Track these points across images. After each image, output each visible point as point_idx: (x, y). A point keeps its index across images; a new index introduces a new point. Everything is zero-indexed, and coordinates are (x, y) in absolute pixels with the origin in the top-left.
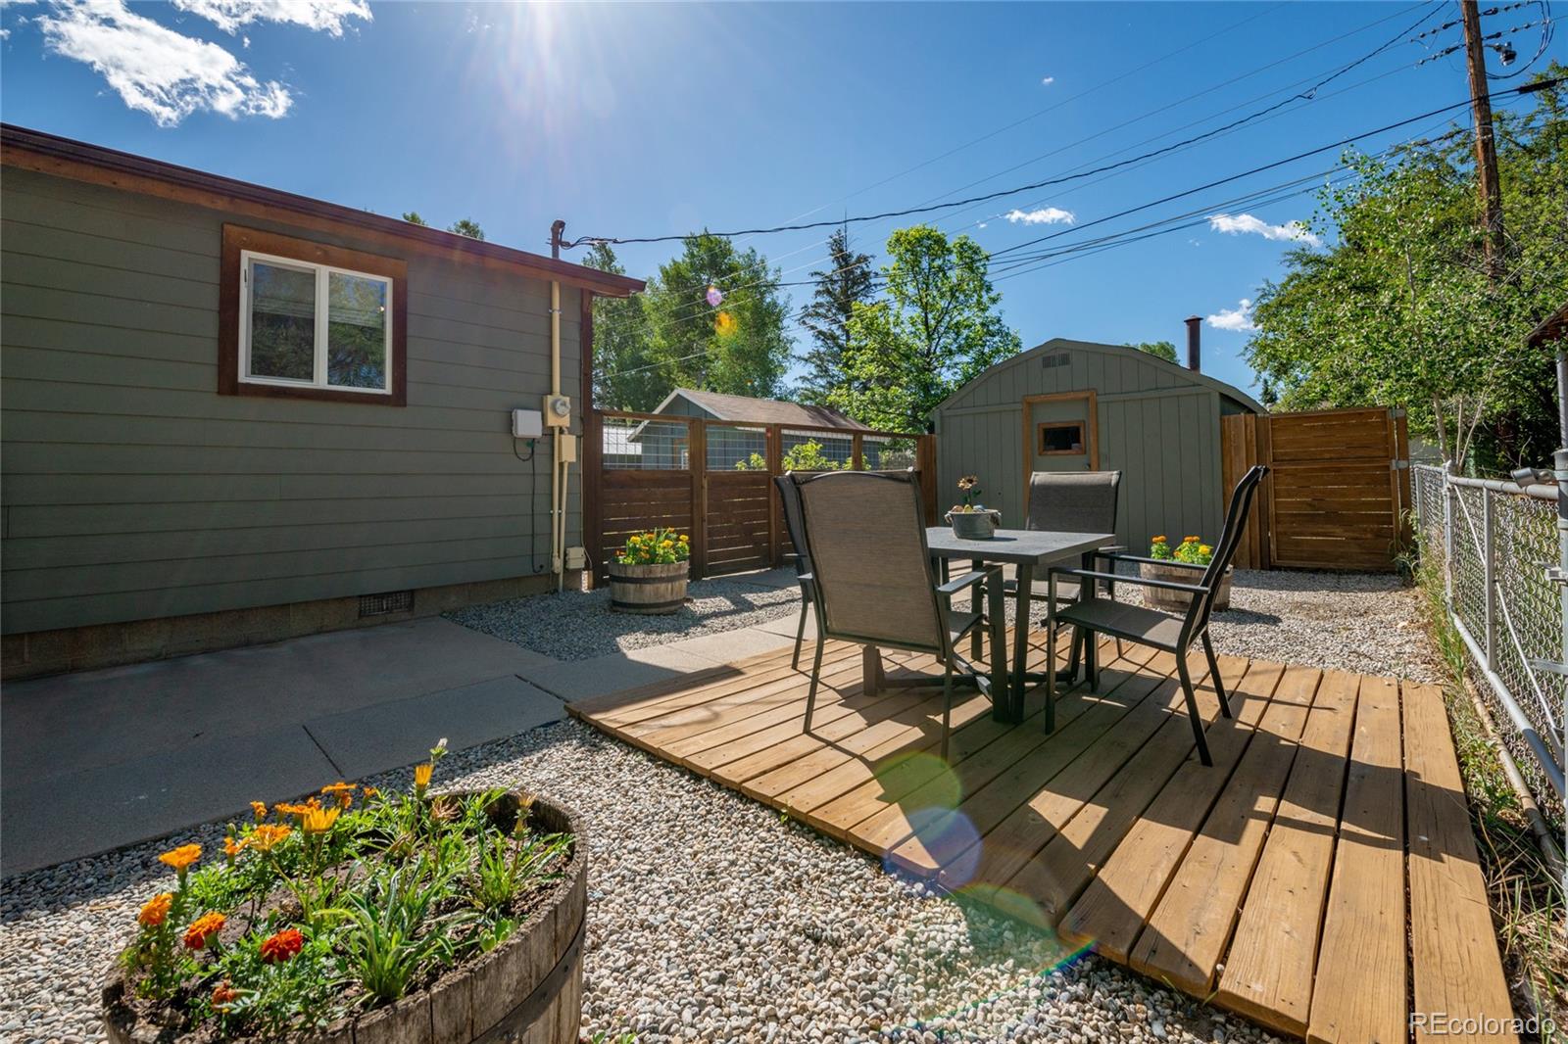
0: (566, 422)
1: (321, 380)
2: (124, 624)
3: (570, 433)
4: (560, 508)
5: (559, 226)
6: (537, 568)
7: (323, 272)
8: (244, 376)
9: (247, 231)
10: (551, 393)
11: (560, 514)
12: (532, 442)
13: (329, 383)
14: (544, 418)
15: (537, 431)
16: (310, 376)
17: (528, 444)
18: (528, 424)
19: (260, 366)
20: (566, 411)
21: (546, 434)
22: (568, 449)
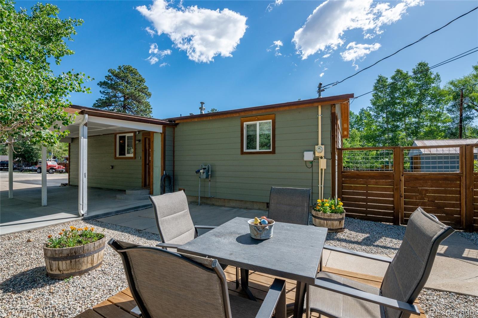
0: (323, 154)
1: (258, 150)
2: (230, 200)
3: (325, 158)
4: (321, 185)
5: (321, 84)
6: (314, 204)
7: (258, 123)
8: (245, 150)
9: (244, 118)
10: (318, 145)
11: (321, 187)
12: (311, 162)
13: (260, 150)
14: (314, 154)
15: (311, 159)
16: (255, 148)
17: (311, 163)
18: (308, 156)
19: (248, 148)
20: (320, 151)
21: (316, 159)
22: (323, 164)
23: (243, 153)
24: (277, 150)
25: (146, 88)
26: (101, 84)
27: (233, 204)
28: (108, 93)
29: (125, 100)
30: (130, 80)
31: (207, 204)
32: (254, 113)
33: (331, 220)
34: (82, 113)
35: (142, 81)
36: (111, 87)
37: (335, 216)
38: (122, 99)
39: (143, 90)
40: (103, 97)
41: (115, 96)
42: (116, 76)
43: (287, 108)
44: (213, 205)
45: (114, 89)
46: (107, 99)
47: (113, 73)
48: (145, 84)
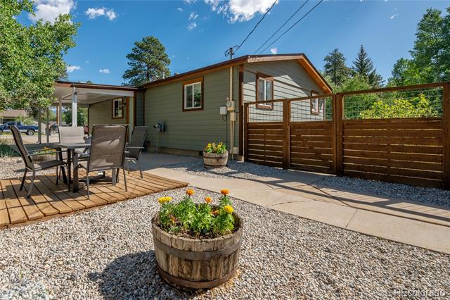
0: (233, 109)
1: (193, 107)
3: (234, 112)
4: (232, 135)
7: (193, 84)
8: (185, 108)
9: (185, 81)
10: (229, 101)
12: (226, 116)
14: (227, 108)
15: (225, 113)
18: (223, 111)
19: (187, 106)
20: (231, 106)
21: (228, 112)
22: (233, 117)
23: (184, 110)
24: (205, 108)
25: (166, 55)
26: (129, 56)
27: (179, 153)
28: (134, 64)
29: (149, 68)
30: (152, 50)
31: (163, 153)
32: (188, 77)
33: (210, 158)
34: (72, 86)
35: (162, 49)
36: (136, 58)
37: (213, 155)
38: (146, 68)
39: (164, 58)
40: (130, 68)
41: (140, 66)
42: (140, 47)
43: (208, 71)
44: (167, 153)
45: (139, 59)
46: (134, 69)
47: (138, 46)
48: (165, 52)
